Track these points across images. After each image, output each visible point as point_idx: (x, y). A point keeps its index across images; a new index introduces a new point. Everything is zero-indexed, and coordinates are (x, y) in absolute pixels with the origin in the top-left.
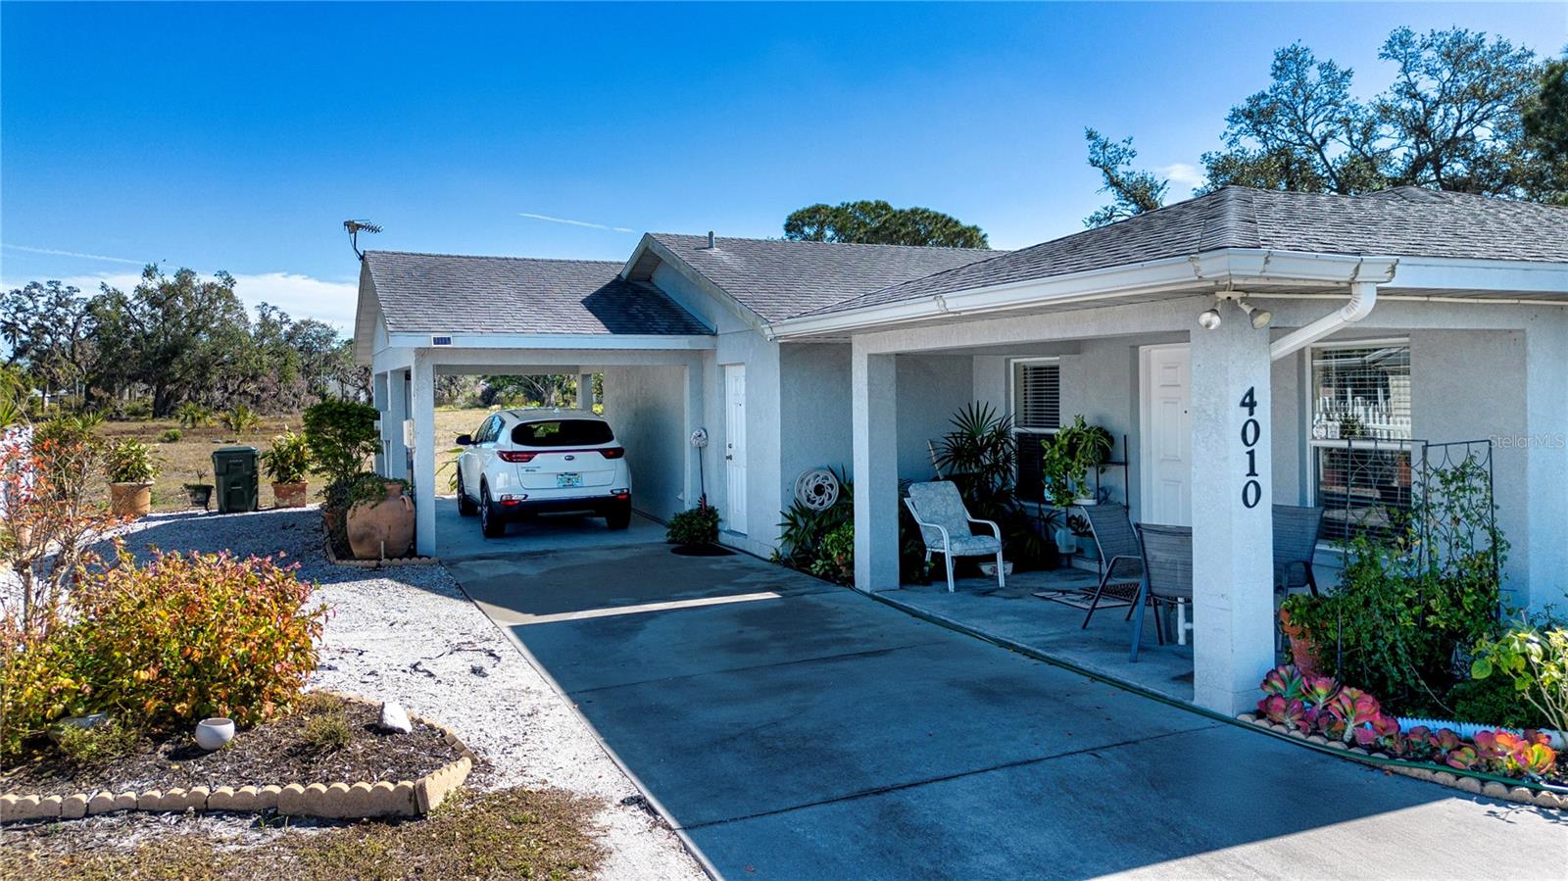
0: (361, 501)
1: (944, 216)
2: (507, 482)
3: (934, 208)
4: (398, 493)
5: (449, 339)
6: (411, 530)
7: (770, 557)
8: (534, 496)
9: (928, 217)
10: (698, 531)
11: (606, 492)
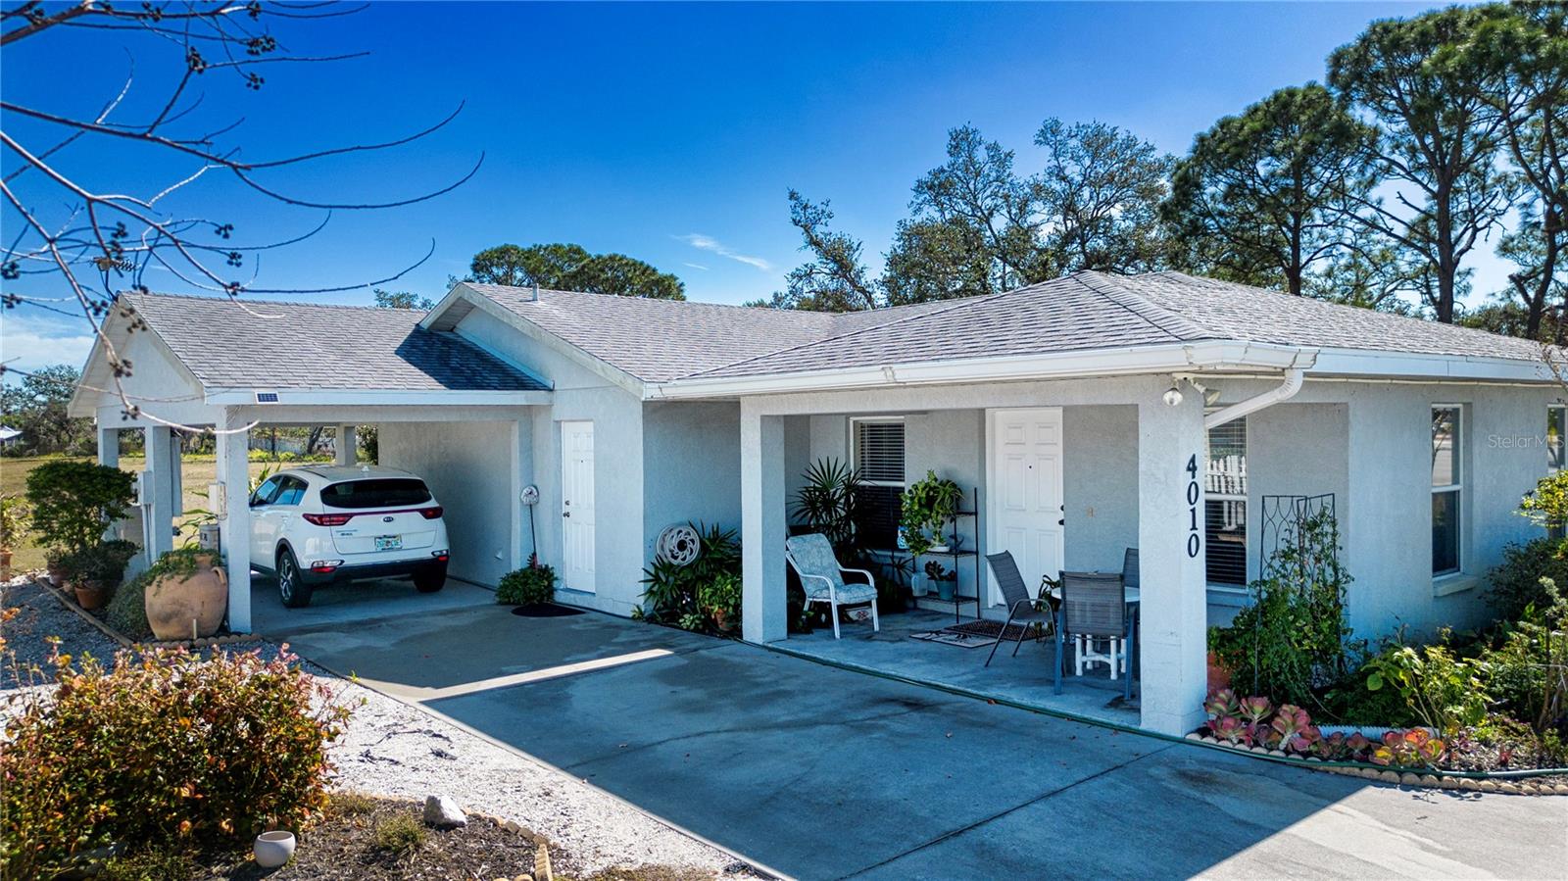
0: (167, 576)
1: (642, 264)
2: (315, 548)
3: (632, 255)
4: (209, 565)
5: (275, 395)
6: (224, 606)
7: (631, 615)
8: (350, 561)
9: (627, 264)
10: (534, 591)
11: (427, 554)
